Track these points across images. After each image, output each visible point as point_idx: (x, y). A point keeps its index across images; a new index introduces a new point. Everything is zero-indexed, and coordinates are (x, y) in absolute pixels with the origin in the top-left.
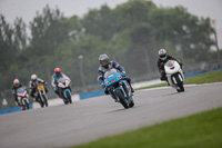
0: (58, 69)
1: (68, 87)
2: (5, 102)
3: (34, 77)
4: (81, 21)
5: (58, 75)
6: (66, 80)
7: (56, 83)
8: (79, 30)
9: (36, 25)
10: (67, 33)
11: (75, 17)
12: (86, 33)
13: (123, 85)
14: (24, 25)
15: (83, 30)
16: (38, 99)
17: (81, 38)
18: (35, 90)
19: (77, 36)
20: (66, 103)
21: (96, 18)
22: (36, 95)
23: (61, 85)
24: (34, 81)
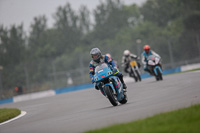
0: (147, 47)
1: (158, 65)
2: (70, 81)
3: (127, 52)
4: (140, 9)
5: (148, 52)
6: (156, 58)
7: (146, 60)
8: (138, 17)
9: (99, 12)
10: (125, 20)
11: (134, 5)
12: (144, 19)
13: (113, 81)
14: (88, 12)
15: (142, 17)
16: (131, 74)
17: (140, 25)
18: (128, 66)
19: (136, 23)
20: (158, 79)
21: (153, 7)
22: (129, 70)
23: (151, 63)
24: (127, 56)
